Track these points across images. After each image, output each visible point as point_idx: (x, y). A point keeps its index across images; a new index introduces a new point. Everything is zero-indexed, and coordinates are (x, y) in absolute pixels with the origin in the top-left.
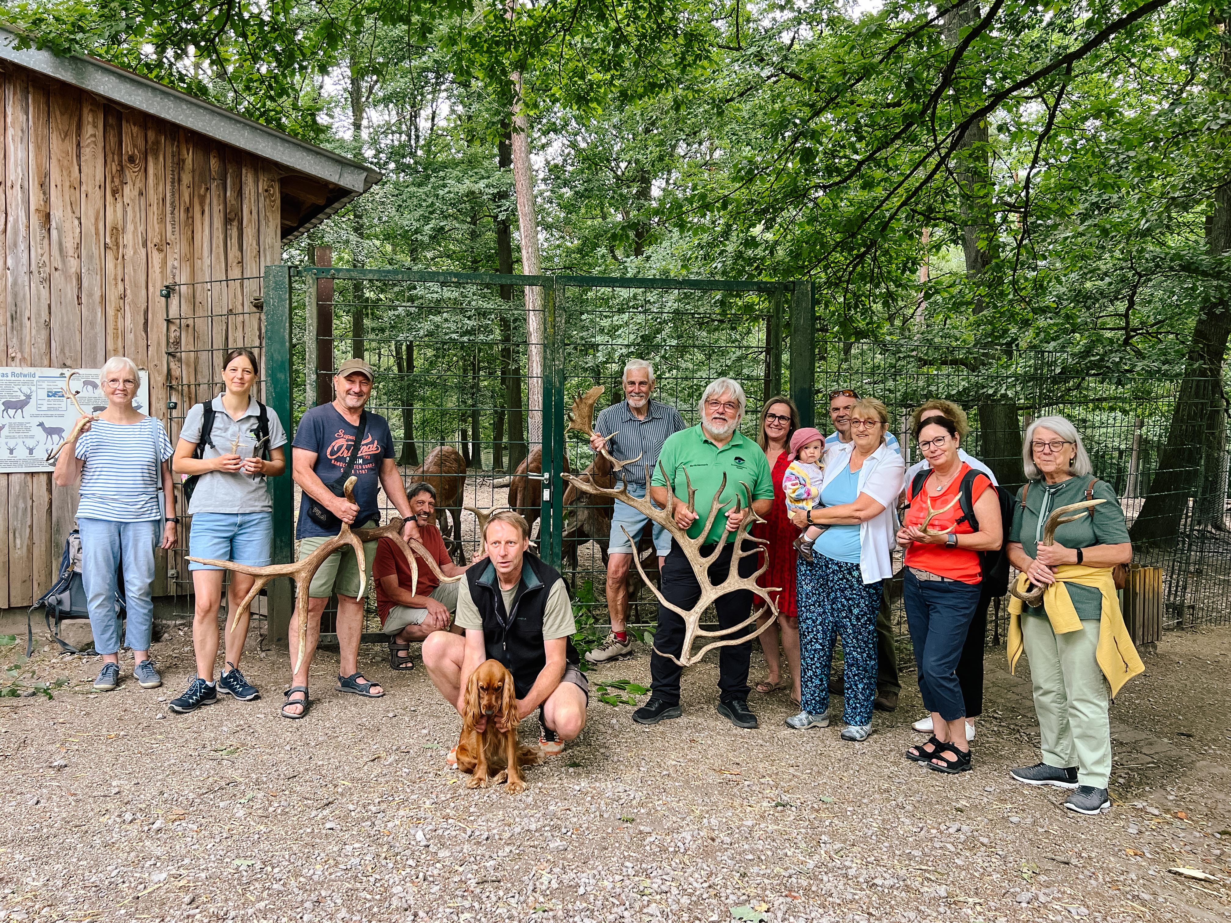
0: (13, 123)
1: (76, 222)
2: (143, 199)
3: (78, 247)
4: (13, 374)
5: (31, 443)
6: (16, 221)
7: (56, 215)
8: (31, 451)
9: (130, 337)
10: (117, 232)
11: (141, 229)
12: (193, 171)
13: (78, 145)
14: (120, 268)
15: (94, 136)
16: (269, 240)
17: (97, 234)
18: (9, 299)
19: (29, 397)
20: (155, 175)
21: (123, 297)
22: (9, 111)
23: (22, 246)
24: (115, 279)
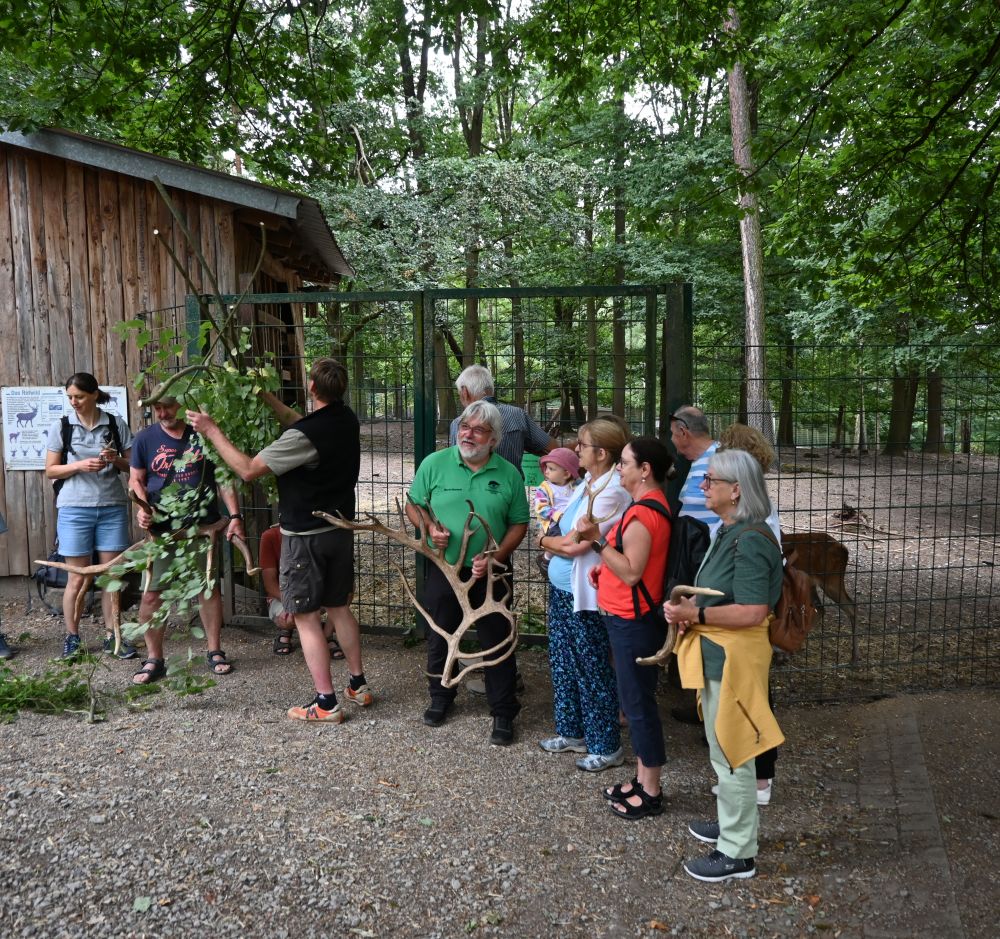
0: (14, 189)
1: (66, 267)
2: (117, 243)
3: (68, 286)
4: (24, 392)
5: (39, 447)
6: (21, 269)
7: (51, 261)
8: (39, 453)
9: (111, 359)
10: (98, 271)
11: (116, 267)
12: (158, 213)
13: (65, 203)
14: (101, 301)
15: (76, 193)
16: (224, 268)
17: (82, 274)
18: (19, 332)
19: (35, 410)
20: (127, 220)
21: (104, 326)
22: (11, 181)
23: (26, 289)
24: (98, 311)
